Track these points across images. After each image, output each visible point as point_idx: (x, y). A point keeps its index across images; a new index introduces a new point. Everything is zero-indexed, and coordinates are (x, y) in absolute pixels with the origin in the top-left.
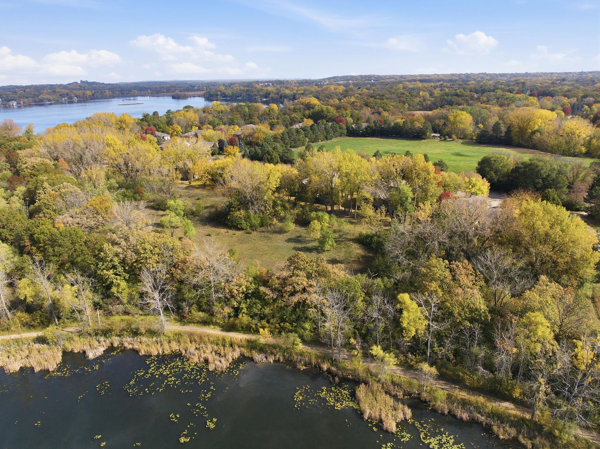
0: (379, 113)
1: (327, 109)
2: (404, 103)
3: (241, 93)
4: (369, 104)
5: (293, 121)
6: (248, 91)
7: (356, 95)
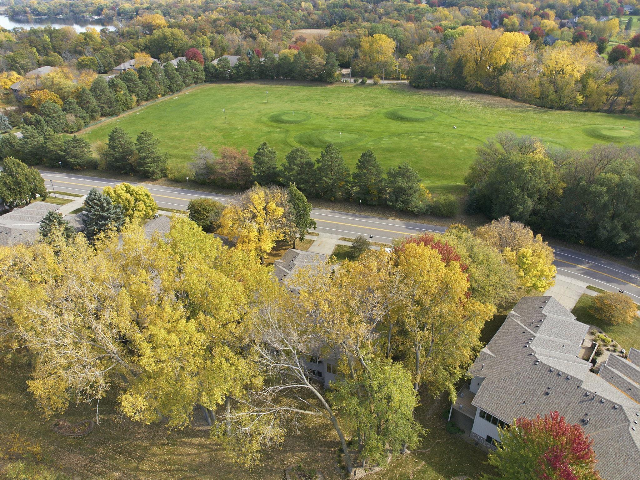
0: (254, 37)
1: (173, 34)
2: (284, 18)
3: (62, 9)
4: (237, 23)
5: (120, 58)
6: (71, 5)
7: (219, 9)
